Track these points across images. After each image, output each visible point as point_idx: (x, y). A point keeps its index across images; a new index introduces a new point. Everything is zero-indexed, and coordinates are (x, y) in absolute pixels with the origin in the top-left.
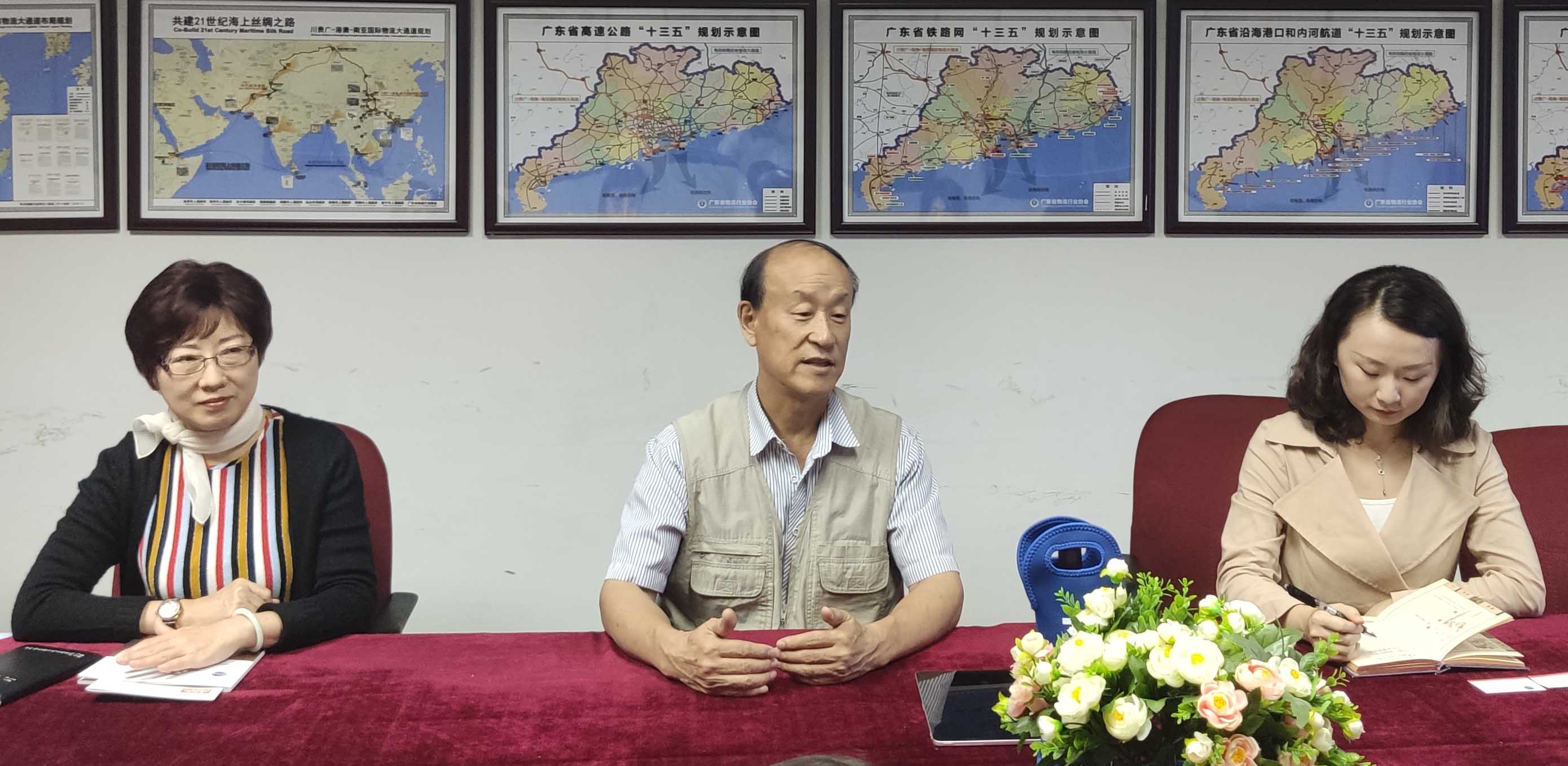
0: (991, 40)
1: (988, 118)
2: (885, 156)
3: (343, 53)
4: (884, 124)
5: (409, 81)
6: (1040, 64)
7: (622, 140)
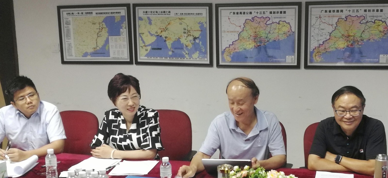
0: (351, 13)
1: (349, 36)
2: (320, 47)
3: (182, 20)
4: (320, 38)
5: (198, 27)
6: (365, 20)
7: (250, 43)
